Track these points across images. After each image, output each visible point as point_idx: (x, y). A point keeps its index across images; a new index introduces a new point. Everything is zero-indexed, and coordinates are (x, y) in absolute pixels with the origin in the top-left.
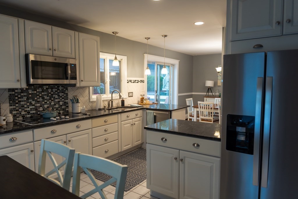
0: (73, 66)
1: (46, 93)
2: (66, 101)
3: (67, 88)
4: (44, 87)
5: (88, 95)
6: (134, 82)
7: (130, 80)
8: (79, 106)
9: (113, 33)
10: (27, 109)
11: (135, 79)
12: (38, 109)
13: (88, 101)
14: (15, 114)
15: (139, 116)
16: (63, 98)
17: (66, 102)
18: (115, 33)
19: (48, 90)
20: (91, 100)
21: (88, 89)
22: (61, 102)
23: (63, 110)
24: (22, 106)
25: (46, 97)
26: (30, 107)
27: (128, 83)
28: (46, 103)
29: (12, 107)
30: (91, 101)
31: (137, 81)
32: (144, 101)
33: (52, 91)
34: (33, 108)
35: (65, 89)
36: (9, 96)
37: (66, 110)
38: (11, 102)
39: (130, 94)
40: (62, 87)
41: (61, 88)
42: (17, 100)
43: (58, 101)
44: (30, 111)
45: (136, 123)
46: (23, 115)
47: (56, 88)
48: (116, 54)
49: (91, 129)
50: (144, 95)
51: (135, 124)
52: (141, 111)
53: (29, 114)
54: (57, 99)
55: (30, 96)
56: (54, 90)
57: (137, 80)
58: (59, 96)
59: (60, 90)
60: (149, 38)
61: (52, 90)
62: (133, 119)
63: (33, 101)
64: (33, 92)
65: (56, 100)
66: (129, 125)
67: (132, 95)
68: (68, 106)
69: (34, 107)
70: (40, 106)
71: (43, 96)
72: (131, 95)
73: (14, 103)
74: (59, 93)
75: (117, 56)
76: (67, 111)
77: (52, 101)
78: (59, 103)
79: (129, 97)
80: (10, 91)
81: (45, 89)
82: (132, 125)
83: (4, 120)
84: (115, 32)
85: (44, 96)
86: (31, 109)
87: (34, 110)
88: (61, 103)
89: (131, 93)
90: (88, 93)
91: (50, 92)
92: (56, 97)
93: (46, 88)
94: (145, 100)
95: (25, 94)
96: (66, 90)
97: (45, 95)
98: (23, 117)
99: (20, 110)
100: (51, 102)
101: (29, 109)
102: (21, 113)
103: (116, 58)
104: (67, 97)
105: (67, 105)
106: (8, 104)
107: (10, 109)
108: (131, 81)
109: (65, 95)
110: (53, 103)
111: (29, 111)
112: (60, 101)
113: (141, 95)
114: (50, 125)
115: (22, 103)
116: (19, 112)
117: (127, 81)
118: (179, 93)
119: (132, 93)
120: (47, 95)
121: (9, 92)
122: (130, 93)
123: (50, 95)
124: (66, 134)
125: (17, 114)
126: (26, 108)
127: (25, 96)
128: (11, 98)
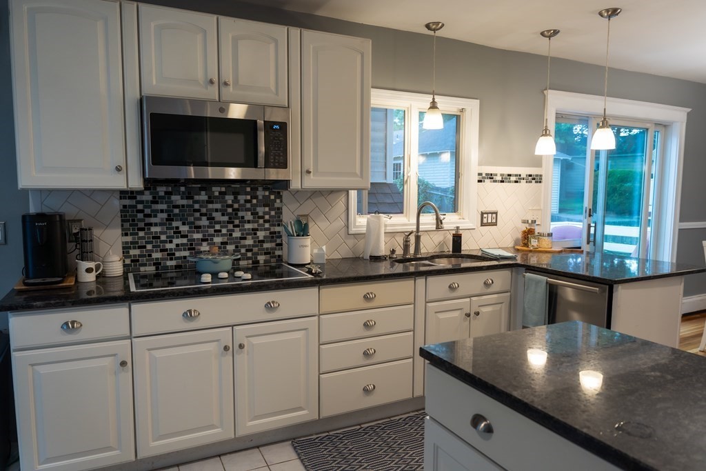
0: (277, 127)
1: (218, 206)
2: (277, 229)
3: (279, 193)
4: (214, 189)
5: (343, 217)
6: (502, 181)
7: (487, 174)
8: (306, 246)
9: (428, 26)
10: (168, 246)
11: (507, 170)
12: (197, 247)
13: (343, 232)
14: (135, 256)
15: (494, 288)
16: (265, 221)
17: (275, 233)
18: (434, 27)
19: (224, 198)
20: (353, 230)
21: (343, 198)
22: (261, 230)
23: (266, 254)
24: (154, 238)
25: (217, 216)
26: (176, 241)
27: (480, 181)
28: (220, 231)
29: (129, 239)
30: (350, 232)
31: (513, 179)
32: (532, 240)
33: (236, 200)
34: (182, 245)
35: (272, 197)
36: (121, 211)
37: (274, 253)
38: (127, 225)
39: (485, 215)
40: (265, 189)
41: (261, 193)
42: (140, 220)
43: (253, 230)
44: (176, 250)
45: (484, 310)
46: (157, 259)
47: (247, 193)
48: (433, 94)
49: (316, 318)
50: (534, 222)
51: (477, 314)
52: (506, 273)
53: (171, 259)
54: (249, 222)
55: (176, 211)
56: (242, 198)
57: (516, 175)
58: (255, 214)
59: (260, 197)
60: (556, 32)
61: (236, 198)
62: (474, 299)
63: (184, 224)
64: (185, 202)
65: (247, 226)
66: (456, 314)
67: (494, 221)
68: (281, 245)
69: (185, 241)
70: (203, 240)
71: (211, 214)
72: (490, 221)
73: (134, 229)
74: (256, 205)
75: (438, 99)
76: (279, 256)
77: (235, 226)
78: (255, 234)
79: (482, 225)
80: (125, 198)
81: (217, 194)
82: (468, 315)
83: (89, 270)
84: (434, 23)
85: (214, 214)
86: (177, 245)
87: (185, 250)
88: (261, 235)
89: (492, 213)
90: (344, 208)
91: (230, 202)
92: (246, 218)
93: (220, 193)
94: (534, 238)
95: (164, 207)
96: (278, 201)
97: (217, 210)
98: (157, 264)
99: (149, 247)
100: (233, 231)
101: (172, 246)
102: (150, 256)
103: (434, 106)
104: (279, 217)
105: (278, 241)
106: (119, 231)
107: (123, 242)
108: (491, 177)
109: (273, 213)
110: (237, 234)
111: (171, 249)
112: (257, 230)
113: (525, 222)
114: (178, 295)
115: (153, 229)
116: (147, 251)
117: (477, 178)
118: (682, 220)
119: (496, 213)
120: (221, 210)
121: (121, 198)
122: (485, 213)
123: (230, 210)
124: (233, 326)
125: (139, 256)
126: (165, 242)
127: (162, 211)
128: (126, 216)
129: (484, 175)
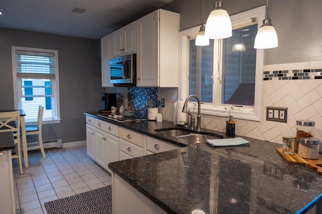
0: (129, 62)
6: (295, 78)
7: (274, 72)
21: (176, 92)
27: (265, 79)
31: (312, 74)
49: (118, 138)
72: (277, 117)
79: (267, 120)
89: (279, 110)
108: (280, 75)
117: (262, 76)
119: (285, 110)
122: (271, 109)
129: (271, 73)
